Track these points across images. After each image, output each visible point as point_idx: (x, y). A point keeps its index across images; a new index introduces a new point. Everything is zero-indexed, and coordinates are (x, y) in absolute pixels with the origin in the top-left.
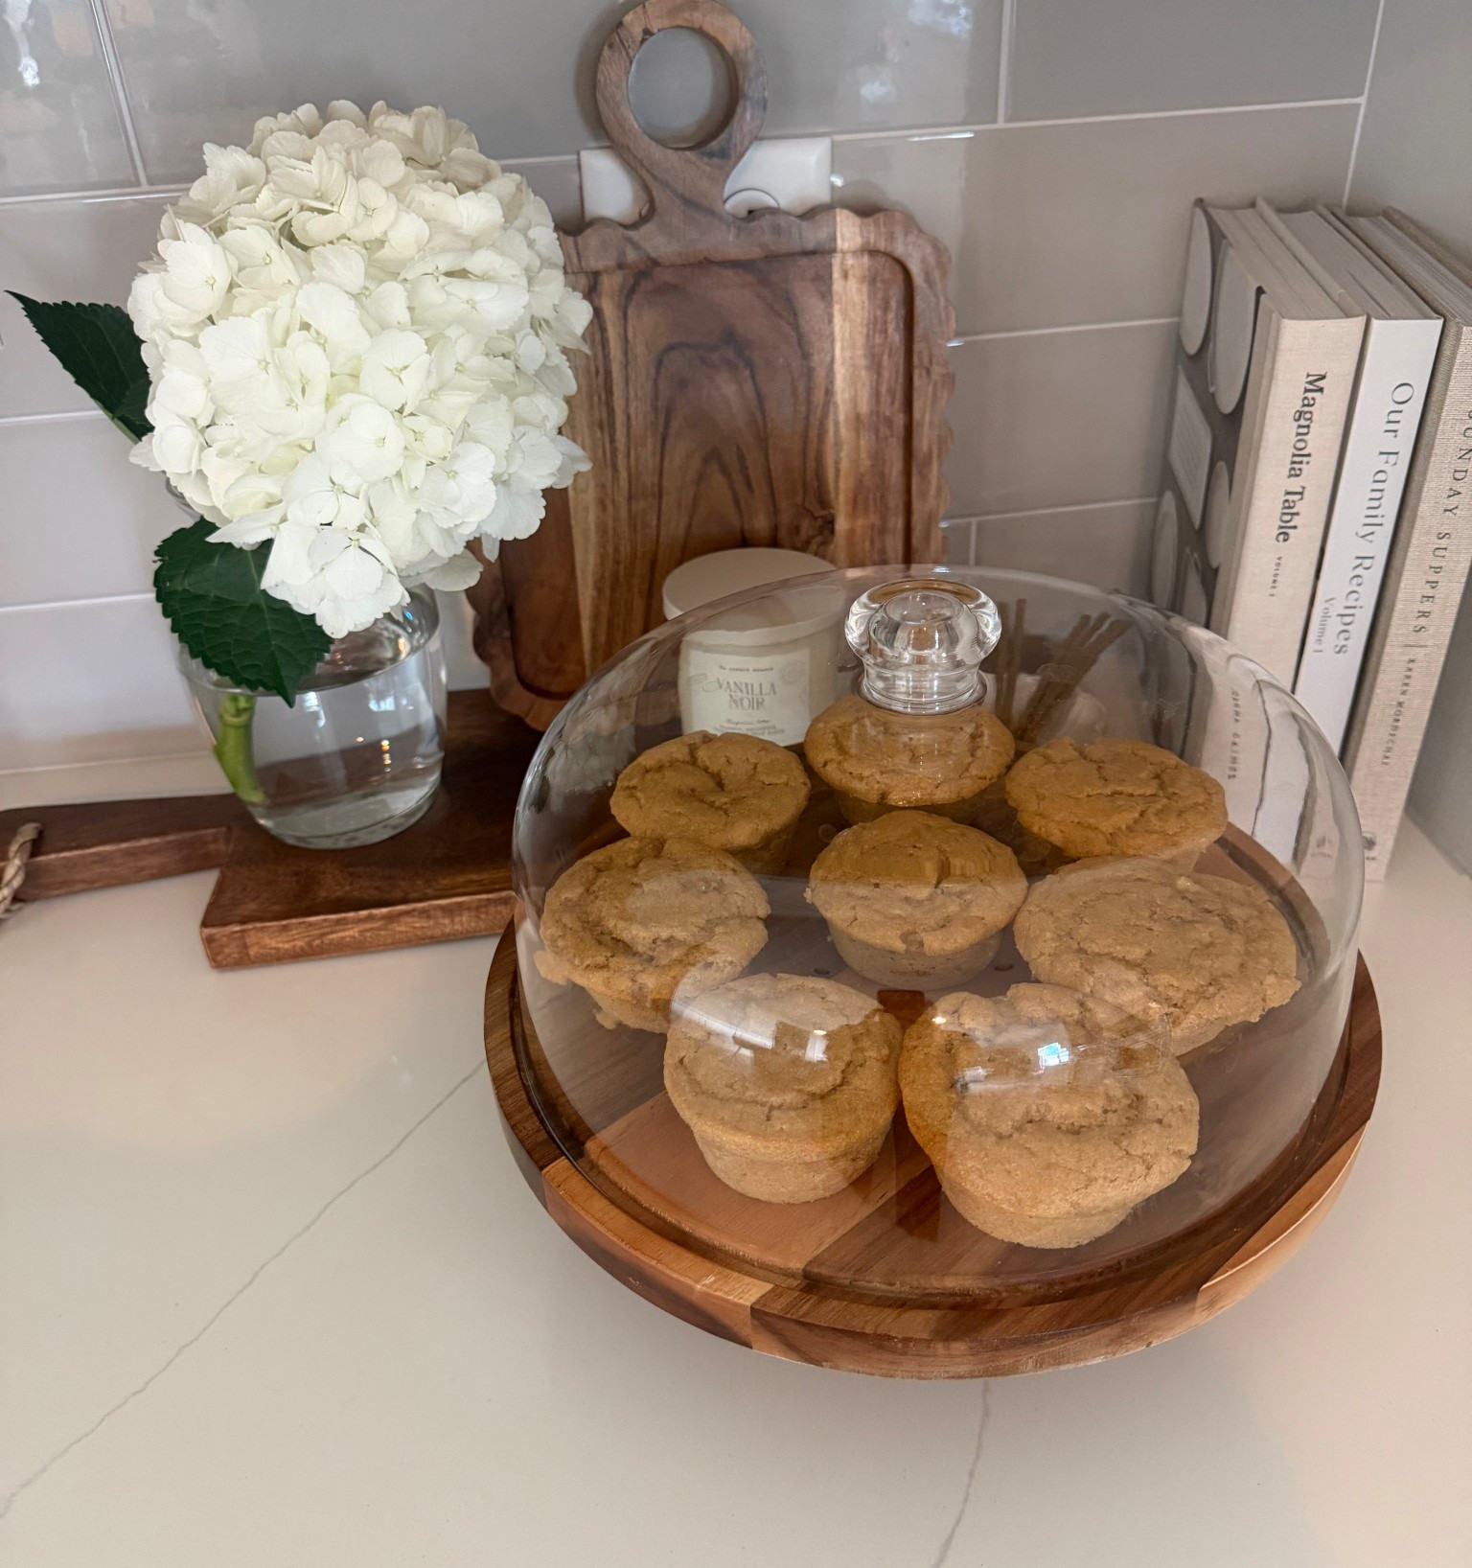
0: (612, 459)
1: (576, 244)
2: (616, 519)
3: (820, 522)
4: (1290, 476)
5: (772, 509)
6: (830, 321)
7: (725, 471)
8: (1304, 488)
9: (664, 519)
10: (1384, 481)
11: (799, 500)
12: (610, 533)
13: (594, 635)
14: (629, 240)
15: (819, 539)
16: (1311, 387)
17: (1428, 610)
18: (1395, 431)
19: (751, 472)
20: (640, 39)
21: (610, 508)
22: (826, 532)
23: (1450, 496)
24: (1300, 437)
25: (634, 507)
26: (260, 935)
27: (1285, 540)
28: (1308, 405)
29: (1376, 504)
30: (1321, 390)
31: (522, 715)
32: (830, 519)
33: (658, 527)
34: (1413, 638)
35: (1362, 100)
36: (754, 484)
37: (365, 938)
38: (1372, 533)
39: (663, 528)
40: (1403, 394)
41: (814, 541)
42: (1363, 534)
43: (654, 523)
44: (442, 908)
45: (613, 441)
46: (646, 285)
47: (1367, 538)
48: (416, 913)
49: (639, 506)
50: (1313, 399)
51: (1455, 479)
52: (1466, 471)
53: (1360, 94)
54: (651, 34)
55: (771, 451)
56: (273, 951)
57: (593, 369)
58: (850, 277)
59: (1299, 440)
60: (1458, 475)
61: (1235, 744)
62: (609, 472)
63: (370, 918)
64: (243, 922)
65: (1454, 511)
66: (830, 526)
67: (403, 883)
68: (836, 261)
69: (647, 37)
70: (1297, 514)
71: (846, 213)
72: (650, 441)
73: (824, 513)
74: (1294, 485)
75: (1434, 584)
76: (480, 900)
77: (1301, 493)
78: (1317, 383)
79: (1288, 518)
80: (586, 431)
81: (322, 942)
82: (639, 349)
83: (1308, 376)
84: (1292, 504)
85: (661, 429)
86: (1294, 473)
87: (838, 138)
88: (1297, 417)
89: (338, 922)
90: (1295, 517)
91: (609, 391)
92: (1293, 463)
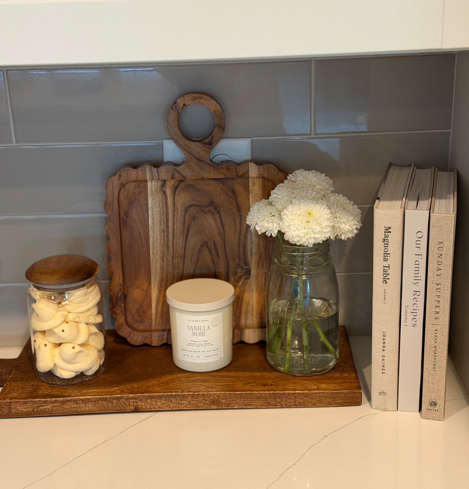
0: (167, 244)
1: (157, 171)
2: (167, 265)
3: (245, 270)
4: (384, 261)
5: (226, 264)
6: (249, 200)
7: (209, 250)
8: (389, 265)
9: (185, 266)
10: (419, 264)
11: (237, 262)
12: (165, 270)
13: (157, 308)
14: (176, 170)
15: (244, 277)
16: (386, 231)
17: (438, 311)
18: (419, 247)
19: (219, 251)
20: (182, 107)
21: (165, 260)
22: (248, 274)
23: (437, 270)
24: (385, 248)
25: (174, 261)
26: (16, 404)
27: (386, 283)
28: (387, 237)
29: (417, 272)
30: (390, 232)
31: (126, 338)
32: (249, 270)
33: (183, 269)
34: (435, 322)
35: (451, 130)
36: (220, 255)
37: (53, 409)
38: (418, 283)
39: (185, 269)
40: (420, 235)
41: (242, 277)
42: (414, 283)
43: (182, 267)
44: (82, 400)
45: (168, 237)
46: (182, 185)
47: (416, 284)
48: (72, 401)
49: (176, 261)
50: (388, 235)
51: (438, 264)
52: (442, 262)
53: (450, 128)
54: (186, 105)
55: (226, 244)
56: (20, 412)
57: (162, 212)
58: (256, 185)
59: (385, 249)
60: (439, 263)
61: (383, 360)
62: (166, 248)
63: (56, 401)
64: (11, 399)
65: (440, 276)
66: (249, 272)
67: (69, 391)
68: (250, 180)
69: (184, 107)
70: (389, 274)
71: (252, 164)
72: (181, 239)
73: (247, 267)
74: (386, 264)
75: (439, 302)
76: (96, 398)
77: (389, 267)
78: (388, 230)
79: (386, 275)
80: (158, 233)
81: (38, 410)
82: (179, 206)
83: (385, 227)
84: (386, 271)
85: (185, 233)
86: (385, 260)
87: (254, 138)
88: (383, 241)
89: (44, 402)
90: (388, 275)
91: (167, 220)
92: (384, 256)
